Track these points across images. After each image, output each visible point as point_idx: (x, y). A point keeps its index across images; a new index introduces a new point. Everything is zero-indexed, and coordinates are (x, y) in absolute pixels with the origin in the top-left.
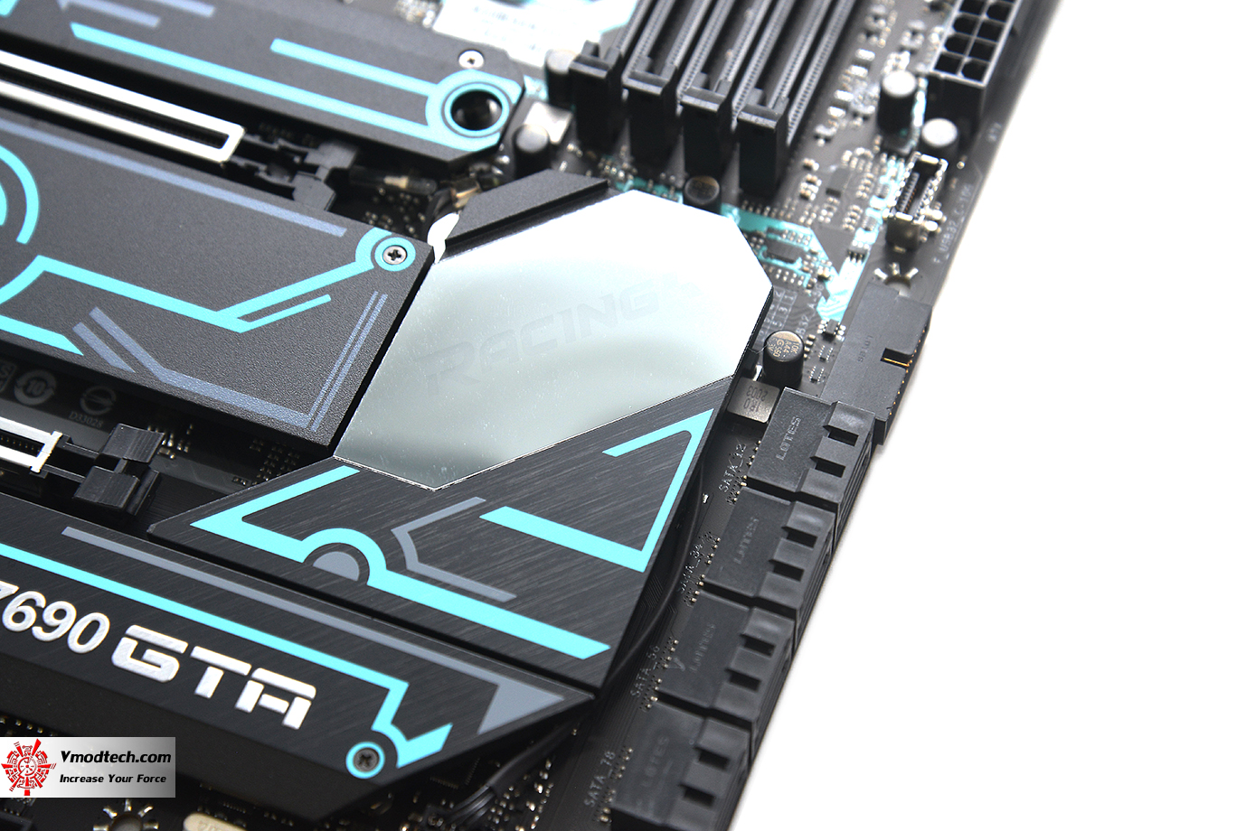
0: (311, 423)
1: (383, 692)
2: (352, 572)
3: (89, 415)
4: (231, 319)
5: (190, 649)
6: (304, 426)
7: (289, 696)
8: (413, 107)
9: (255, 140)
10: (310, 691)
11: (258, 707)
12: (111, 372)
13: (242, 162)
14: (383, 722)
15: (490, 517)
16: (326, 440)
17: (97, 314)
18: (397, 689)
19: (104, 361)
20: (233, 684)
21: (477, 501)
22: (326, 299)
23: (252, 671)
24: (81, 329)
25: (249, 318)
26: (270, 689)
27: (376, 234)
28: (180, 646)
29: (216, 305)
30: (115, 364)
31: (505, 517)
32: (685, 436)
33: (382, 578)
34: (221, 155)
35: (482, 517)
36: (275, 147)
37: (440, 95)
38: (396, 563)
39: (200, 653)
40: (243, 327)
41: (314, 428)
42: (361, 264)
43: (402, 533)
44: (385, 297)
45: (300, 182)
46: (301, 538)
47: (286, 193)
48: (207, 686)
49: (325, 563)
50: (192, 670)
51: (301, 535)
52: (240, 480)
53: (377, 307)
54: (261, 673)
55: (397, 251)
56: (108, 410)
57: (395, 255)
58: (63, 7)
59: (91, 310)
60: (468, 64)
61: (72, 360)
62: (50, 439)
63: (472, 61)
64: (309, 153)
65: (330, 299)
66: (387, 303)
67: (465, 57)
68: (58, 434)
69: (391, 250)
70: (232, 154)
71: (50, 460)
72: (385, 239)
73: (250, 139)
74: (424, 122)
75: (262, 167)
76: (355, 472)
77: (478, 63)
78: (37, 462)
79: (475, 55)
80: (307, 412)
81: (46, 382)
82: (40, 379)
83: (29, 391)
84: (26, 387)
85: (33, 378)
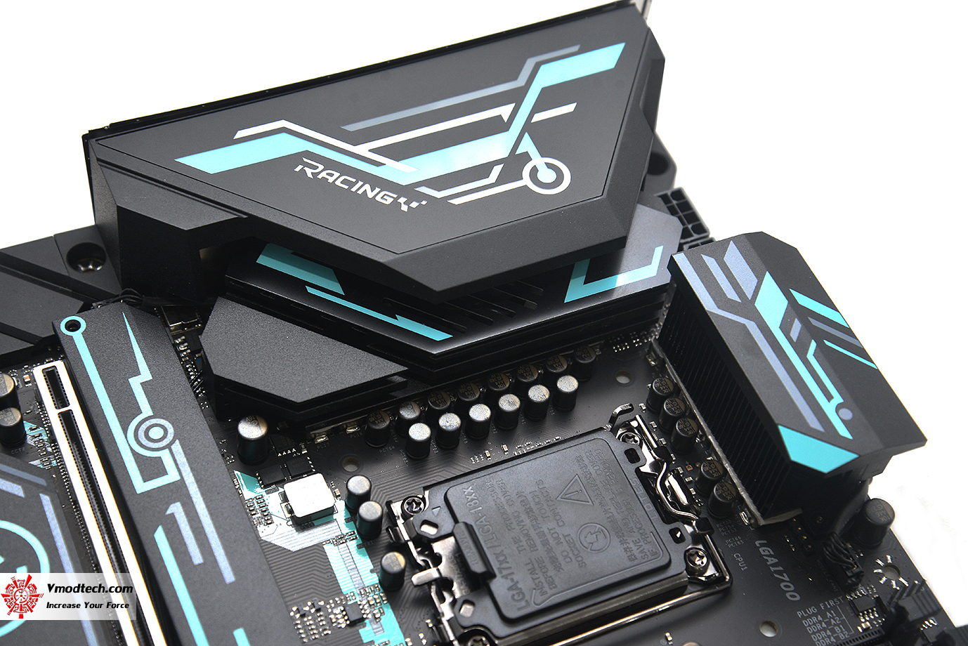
58: (169, 512)
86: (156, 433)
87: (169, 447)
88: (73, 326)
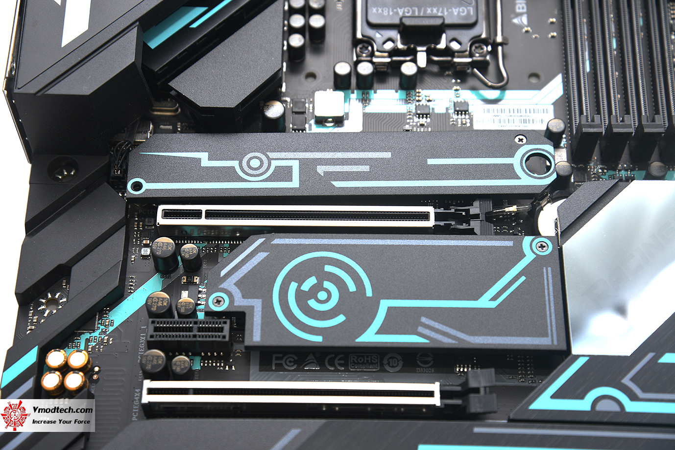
0: (552, 341)
2: (615, 408)
3: (425, 368)
4: (485, 302)
6: (550, 343)
8: (509, 172)
9: (441, 210)
12: (446, 346)
13: (442, 223)
15: (662, 360)
16: (564, 347)
17: (424, 320)
19: (441, 342)
21: (650, 355)
22: (523, 278)
24: (420, 329)
25: (494, 299)
27: (527, 239)
29: (476, 298)
30: (447, 342)
31: (670, 358)
33: (632, 407)
34: (431, 223)
35: (659, 362)
36: (453, 211)
37: (516, 161)
38: (633, 397)
40: (494, 305)
41: (555, 343)
42: (529, 257)
43: (626, 381)
44: (549, 269)
45: (473, 224)
46: (582, 398)
47: (471, 232)
49: (601, 407)
51: (582, 397)
52: (513, 376)
53: (549, 274)
55: (541, 245)
56: (432, 362)
57: (542, 247)
58: (322, 175)
59: (420, 319)
60: (521, 143)
61: (426, 346)
62: (435, 387)
63: (521, 140)
64: (469, 209)
65: (525, 278)
66: (552, 271)
67: (517, 140)
68: (437, 384)
69: (539, 245)
70: (435, 221)
71: (441, 398)
72: (533, 240)
73: (438, 211)
74: (519, 178)
75: (453, 223)
76: (587, 358)
77: (525, 140)
78: (436, 401)
79: (521, 137)
80: (547, 336)
81: (396, 358)
82: (393, 358)
83: (391, 365)
84: (389, 364)
85: (389, 358)
86: (255, 163)
87: (270, 160)
88: (137, 186)
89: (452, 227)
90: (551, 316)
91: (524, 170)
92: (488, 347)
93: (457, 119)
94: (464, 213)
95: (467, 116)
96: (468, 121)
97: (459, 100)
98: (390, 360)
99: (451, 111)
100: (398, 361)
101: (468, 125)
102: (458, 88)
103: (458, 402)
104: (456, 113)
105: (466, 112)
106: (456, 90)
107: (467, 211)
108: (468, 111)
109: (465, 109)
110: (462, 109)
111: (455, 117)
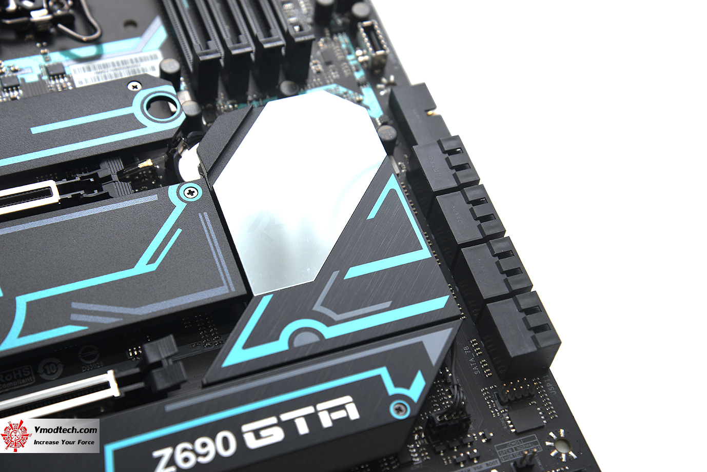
0: (229, 288)
1: (379, 377)
2: (314, 338)
3: (92, 364)
4: (142, 267)
5: (279, 419)
6: (227, 291)
7: (342, 407)
8: (131, 122)
9: (64, 181)
10: (348, 399)
11: (334, 421)
12: (111, 327)
13: (69, 196)
14: (392, 390)
15: (347, 276)
16: (244, 291)
17: (75, 305)
18: (383, 372)
19: (103, 324)
20: (312, 420)
21: (335, 274)
22: (179, 231)
23: (315, 408)
24: (74, 317)
25: (152, 261)
26: (331, 410)
27: (172, 189)
28: (273, 420)
29: (131, 266)
30: (109, 322)
31: (354, 272)
32: (392, 192)
33: (330, 332)
34: (56, 198)
35: (345, 279)
36: (78, 179)
37: (136, 109)
38: (329, 322)
39: (285, 417)
40: (153, 267)
41: (233, 289)
42: (180, 207)
43: (318, 307)
44: (205, 214)
45: (106, 188)
47: (106, 196)
48: (303, 428)
50: (289, 426)
51: (276, 338)
52: (196, 344)
53: (206, 219)
54: (320, 406)
55: (189, 191)
56: (98, 355)
57: (191, 193)
59: (71, 306)
60: (135, 90)
61: (85, 334)
62: (109, 376)
63: (135, 87)
64: (97, 173)
65: (181, 230)
66: (209, 215)
67: (130, 87)
68: (111, 372)
69: (187, 191)
70: (60, 195)
71: (119, 386)
72: (179, 188)
73: (60, 183)
74: (144, 126)
75: (82, 192)
76: (271, 296)
77: (139, 86)
78: (114, 391)
79: (135, 84)
80: (223, 285)
81: (53, 363)
82: (49, 364)
83: (49, 373)
84: (45, 372)
85: (45, 366)
89: (81, 197)
90: (220, 263)
91: (148, 118)
92: (159, 314)
93: (55, 85)
94: (92, 180)
95: (66, 79)
96: (69, 84)
97: (51, 63)
98: (47, 367)
99: (45, 78)
100: (56, 366)
101: (70, 88)
102: (46, 50)
103: (141, 385)
104: (51, 78)
105: (63, 75)
106: (45, 54)
107: (95, 176)
108: (65, 73)
109: (60, 71)
110: (57, 73)
111: (53, 82)
